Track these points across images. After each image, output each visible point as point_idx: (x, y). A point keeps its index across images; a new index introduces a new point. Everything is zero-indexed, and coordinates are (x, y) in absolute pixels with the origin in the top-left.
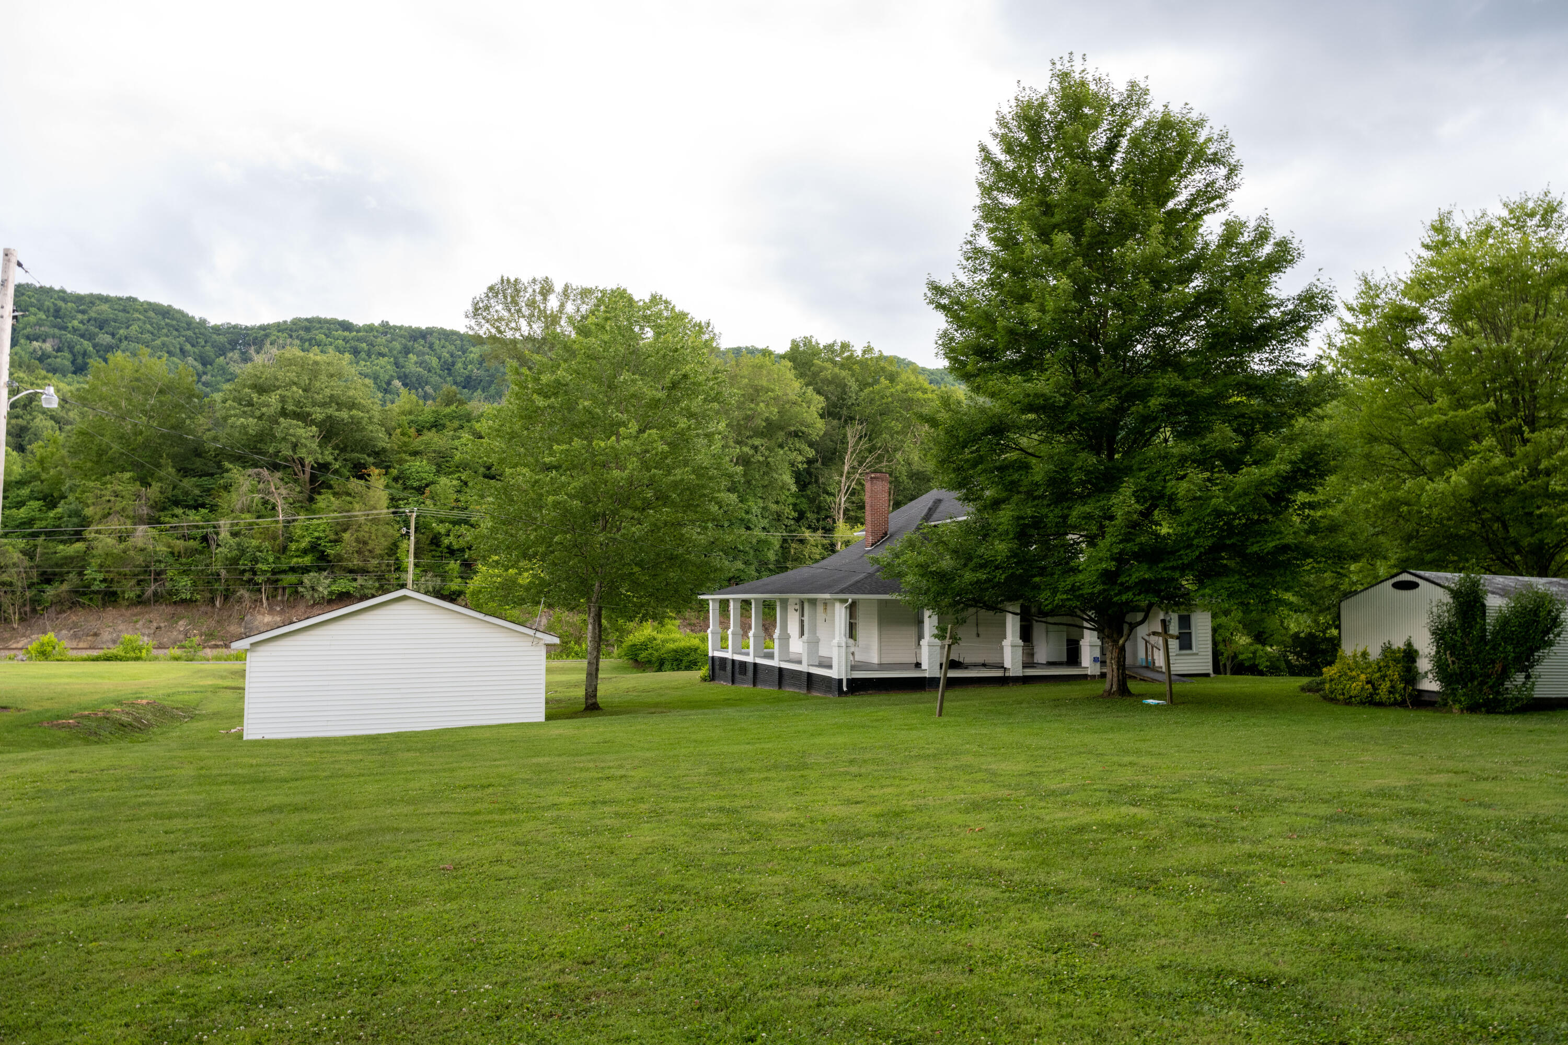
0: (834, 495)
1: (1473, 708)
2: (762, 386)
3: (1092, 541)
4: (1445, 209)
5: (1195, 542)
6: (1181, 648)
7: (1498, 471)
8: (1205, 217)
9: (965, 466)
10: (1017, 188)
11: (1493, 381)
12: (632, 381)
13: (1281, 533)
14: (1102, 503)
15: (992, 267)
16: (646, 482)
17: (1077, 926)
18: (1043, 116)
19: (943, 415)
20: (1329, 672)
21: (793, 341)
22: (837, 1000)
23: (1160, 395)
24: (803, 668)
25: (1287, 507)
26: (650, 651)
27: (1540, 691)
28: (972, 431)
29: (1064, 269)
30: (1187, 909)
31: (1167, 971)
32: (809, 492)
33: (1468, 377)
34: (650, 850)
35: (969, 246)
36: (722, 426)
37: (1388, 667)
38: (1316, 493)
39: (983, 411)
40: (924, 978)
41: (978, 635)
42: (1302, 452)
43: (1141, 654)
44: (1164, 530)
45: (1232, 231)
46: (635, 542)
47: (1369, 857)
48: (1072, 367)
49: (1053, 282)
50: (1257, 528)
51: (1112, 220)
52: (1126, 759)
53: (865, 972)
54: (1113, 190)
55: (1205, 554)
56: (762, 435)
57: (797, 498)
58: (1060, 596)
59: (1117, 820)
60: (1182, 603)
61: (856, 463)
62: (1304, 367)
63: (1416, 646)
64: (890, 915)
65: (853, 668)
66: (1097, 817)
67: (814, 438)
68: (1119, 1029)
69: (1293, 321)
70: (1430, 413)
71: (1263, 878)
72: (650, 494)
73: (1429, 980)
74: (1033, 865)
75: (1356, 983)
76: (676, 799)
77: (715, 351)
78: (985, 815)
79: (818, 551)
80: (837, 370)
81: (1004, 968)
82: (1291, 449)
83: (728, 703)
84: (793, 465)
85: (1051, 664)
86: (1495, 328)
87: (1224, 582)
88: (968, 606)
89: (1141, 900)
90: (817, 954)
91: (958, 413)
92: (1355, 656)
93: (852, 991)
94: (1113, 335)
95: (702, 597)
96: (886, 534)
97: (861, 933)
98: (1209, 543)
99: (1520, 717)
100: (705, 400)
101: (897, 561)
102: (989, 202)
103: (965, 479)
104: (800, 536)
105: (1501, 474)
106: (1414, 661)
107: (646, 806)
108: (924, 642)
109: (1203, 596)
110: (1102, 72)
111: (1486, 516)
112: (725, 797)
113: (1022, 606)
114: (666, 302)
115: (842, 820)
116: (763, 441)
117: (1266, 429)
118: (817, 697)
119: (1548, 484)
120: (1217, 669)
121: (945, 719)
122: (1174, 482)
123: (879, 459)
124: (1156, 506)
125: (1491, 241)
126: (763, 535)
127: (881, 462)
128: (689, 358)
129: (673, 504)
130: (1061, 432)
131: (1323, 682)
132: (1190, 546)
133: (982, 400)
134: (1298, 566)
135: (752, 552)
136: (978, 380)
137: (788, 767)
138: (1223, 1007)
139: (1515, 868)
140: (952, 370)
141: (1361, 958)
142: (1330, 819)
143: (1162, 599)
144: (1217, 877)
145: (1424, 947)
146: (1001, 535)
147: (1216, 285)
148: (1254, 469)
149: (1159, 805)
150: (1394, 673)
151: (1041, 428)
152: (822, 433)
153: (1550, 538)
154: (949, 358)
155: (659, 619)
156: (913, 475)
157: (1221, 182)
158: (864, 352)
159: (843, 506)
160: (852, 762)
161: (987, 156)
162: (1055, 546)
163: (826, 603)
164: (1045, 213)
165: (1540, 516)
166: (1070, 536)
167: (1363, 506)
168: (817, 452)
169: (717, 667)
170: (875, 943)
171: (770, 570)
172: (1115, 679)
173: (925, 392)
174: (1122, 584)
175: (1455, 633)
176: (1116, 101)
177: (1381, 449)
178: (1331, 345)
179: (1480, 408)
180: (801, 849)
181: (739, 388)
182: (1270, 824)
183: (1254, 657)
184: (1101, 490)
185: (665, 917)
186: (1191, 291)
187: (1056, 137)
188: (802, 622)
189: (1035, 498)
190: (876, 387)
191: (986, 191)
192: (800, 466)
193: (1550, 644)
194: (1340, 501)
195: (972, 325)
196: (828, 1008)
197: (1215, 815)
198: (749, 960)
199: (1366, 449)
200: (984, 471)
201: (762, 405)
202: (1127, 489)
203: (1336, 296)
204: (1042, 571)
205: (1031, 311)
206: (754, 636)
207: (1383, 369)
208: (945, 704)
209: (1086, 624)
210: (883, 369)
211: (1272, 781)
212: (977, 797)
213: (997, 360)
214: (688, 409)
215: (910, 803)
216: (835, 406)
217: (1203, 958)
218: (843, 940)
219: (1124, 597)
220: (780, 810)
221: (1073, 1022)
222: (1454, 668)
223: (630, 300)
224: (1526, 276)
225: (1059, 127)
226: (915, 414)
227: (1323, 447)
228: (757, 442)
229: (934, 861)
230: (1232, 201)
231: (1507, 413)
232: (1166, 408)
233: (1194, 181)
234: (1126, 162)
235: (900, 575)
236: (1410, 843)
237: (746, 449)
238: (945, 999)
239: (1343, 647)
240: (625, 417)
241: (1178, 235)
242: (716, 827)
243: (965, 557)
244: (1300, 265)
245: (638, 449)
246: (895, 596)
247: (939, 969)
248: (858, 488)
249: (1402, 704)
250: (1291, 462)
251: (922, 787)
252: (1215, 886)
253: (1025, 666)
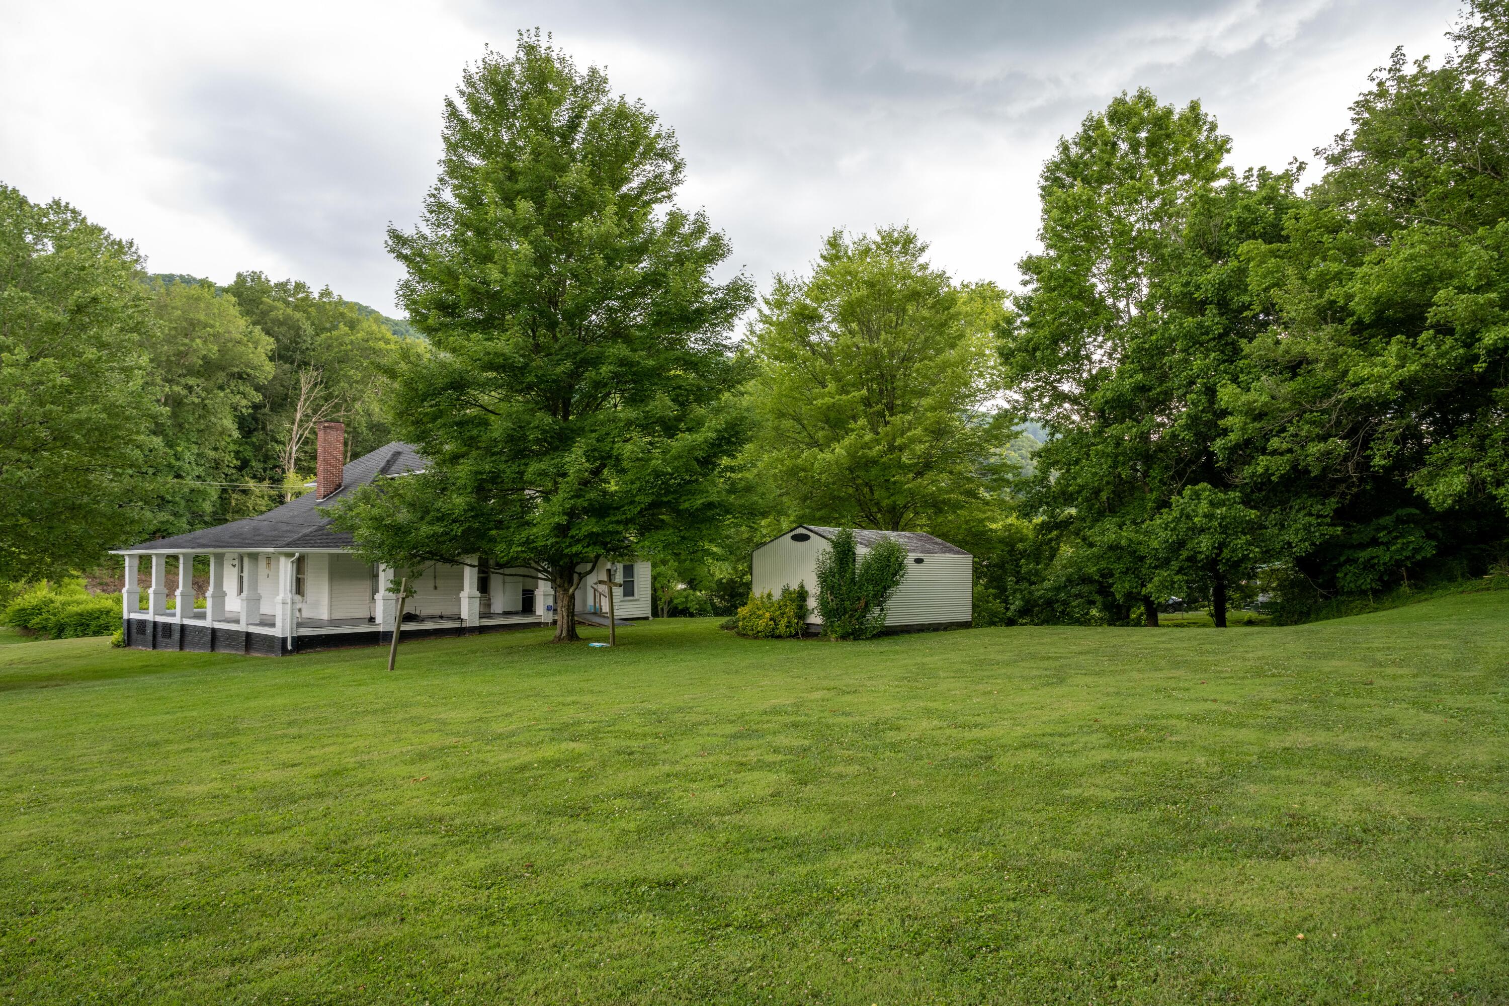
0: (284, 444)
1: (844, 637)
2: (199, 321)
3: (546, 496)
4: (838, 229)
5: (637, 499)
6: (625, 595)
7: (866, 446)
8: (653, 205)
9: (424, 420)
10: (482, 150)
11: (867, 373)
12: (21, 298)
13: (707, 492)
14: (556, 461)
15: (456, 223)
16: (38, 418)
17: (512, 860)
18: (509, 83)
19: (403, 366)
20: (743, 611)
21: (239, 275)
22: (251, 976)
23: (610, 364)
24: (242, 627)
25: (713, 470)
26: (45, 616)
27: (890, 622)
28: (431, 385)
29: (526, 236)
30: (611, 830)
31: (589, 888)
32: (254, 440)
33: (849, 369)
34: (24, 847)
35: (432, 199)
36: (144, 360)
37: (786, 605)
38: (736, 458)
39: (443, 365)
40: (351, 936)
41: (436, 588)
42: (726, 422)
43: (590, 602)
44: (613, 487)
45: (675, 220)
46: (22, 488)
47: (762, 765)
48: (533, 331)
49: (516, 247)
50: (688, 487)
51: (572, 194)
52: (570, 699)
53: (287, 941)
54: (574, 167)
55: (646, 509)
56: (198, 374)
57: (240, 445)
58: (515, 549)
59: (557, 756)
60: (626, 555)
61: (309, 411)
62: (730, 349)
63: (807, 588)
64: (319, 877)
65: (299, 625)
66: (539, 755)
67: (262, 381)
68: (542, 949)
69: (721, 308)
70: (823, 396)
71: (678, 793)
72: (44, 434)
73: (796, 860)
74: (474, 808)
75: (742, 872)
76: (66, 784)
77: (141, 276)
78: (431, 764)
79: (264, 503)
80: (289, 311)
81: (436, 911)
82: (717, 419)
83: (146, 670)
84: (235, 409)
85: (507, 613)
86: (869, 330)
87: (660, 535)
88: (424, 559)
89: (572, 827)
90: (232, 931)
91: (417, 365)
92: (762, 597)
93: (268, 964)
94: (569, 305)
95: (113, 552)
96: (340, 486)
97: (286, 901)
98: (649, 500)
99: (875, 642)
100: (122, 330)
101: (350, 514)
102: (454, 158)
103: (424, 432)
104: (243, 486)
105: (870, 448)
106: (805, 600)
107: (25, 795)
108: (379, 597)
109: (643, 547)
110: (566, 53)
111: (859, 481)
112: (132, 775)
113: (480, 558)
114: (74, 211)
115: (274, 785)
116: (199, 381)
117: (698, 401)
118: (256, 658)
119: (900, 458)
120: (655, 613)
121: (397, 672)
122: (620, 444)
123: (337, 408)
124: (605, 466)
125: (868, 260)
126: (198, 484)
127: (338, 411)
128: (100, 279)
129: (76, 446)
130: (520, 392)
131: (737, 621)
132: (632, 502)
133: (445, 356)
134: (720, 521)
135: (183, 503)
136: (440, 334)
137: (216, 735)
138: (635, 912)
139: (862, 761)
140: (413, 322)
141: (748, 851)
142: (735, 736)
143: (608, 551)
144: (640, 797)
145: (794, 834)
146: (459, 489)
147: (661, 268)
148: (687, 435)
149: (596, 738)
150: (790, 611)
151: (501, 387)
152: (271, 377)
153: (901, 501)
154: (410, 310)
155: (56, 579)
156: (372, 427)
157: (668, 176)
158: (322, 295)
159: (294, 455)
160: (291, 723)
161: (453, 113)
162: (513, 501)
163: (269, 558)
164: (509, 178)
165: (895, 483)
166: (527, 492)
167: (773, 471)
168: (265, 396)
169: (134, 631)
170: (299, 909)
171: (206, 523)
172: (565, 626)
173: (387, 342)
174: (572, 537)
175: (834, 576)
176: (578, 83)
177: (787, 423)
178: (752, 332)
179: (857, 394)
180: (223, 822)
181: (170, 321)
182: (687, 746)
183: (686, 602)
184: (556, 449)
185: (38, 920)
186: (640, 271)
187: (522, 107)
188: (241, 578)
189: (493, 454)
190: (335, 333)
191: (452, 147)
192: (244, 410)
193: (897, 583)
194: (754, 466)
195: (434, 279)
196: (239, 986)
197: (643, 743)
198: (146, 951)
199: (776, 423)
200: (444, 425)
201: (198, 341)
202: (579, 449)
203: (756, 290)
204: (499, 525)
205: (493, 273)
206: (182, 595)
207: (791, 356)
208: (397, 658)
209: (540, 575)
210: (342, 315)
211: (691, 708)
212: (424, 748)
213: (459, 316)
214: (97, 337)
215: (353, 760)
216: (287, 349)
217: (622, 871)
218: (264, 912)
219: (574, 549)
220: (201, 782)
221: (499, 951)
222: (833, 605)
223: (23, 202)
224: (891, 292)
225: (525, 97)
226: (372, 363)
227: (743, 418)
228: (192, 381)
229: (374, 816)
230: (675, 194)
231: (875, 400)
232: (616, 375)
233: (644, 170)
234: (585, 142)
235: (353, 528)
236: (791, 750)
237: (176, 389)
238: (372, 953)
239: (754, 590)
240: (10, 341)
241: (631, 219)
242: (117, 810)
243: (422, 510)
244: (729, 259)
245: (28, 380)
246: (347, 550)
247: (369, 924)
248: (312, 437)
249: (795, 636)
250: (716, 431)
251: (367, 743)
252: (637, 806)
253: (481, 617)
